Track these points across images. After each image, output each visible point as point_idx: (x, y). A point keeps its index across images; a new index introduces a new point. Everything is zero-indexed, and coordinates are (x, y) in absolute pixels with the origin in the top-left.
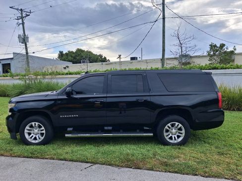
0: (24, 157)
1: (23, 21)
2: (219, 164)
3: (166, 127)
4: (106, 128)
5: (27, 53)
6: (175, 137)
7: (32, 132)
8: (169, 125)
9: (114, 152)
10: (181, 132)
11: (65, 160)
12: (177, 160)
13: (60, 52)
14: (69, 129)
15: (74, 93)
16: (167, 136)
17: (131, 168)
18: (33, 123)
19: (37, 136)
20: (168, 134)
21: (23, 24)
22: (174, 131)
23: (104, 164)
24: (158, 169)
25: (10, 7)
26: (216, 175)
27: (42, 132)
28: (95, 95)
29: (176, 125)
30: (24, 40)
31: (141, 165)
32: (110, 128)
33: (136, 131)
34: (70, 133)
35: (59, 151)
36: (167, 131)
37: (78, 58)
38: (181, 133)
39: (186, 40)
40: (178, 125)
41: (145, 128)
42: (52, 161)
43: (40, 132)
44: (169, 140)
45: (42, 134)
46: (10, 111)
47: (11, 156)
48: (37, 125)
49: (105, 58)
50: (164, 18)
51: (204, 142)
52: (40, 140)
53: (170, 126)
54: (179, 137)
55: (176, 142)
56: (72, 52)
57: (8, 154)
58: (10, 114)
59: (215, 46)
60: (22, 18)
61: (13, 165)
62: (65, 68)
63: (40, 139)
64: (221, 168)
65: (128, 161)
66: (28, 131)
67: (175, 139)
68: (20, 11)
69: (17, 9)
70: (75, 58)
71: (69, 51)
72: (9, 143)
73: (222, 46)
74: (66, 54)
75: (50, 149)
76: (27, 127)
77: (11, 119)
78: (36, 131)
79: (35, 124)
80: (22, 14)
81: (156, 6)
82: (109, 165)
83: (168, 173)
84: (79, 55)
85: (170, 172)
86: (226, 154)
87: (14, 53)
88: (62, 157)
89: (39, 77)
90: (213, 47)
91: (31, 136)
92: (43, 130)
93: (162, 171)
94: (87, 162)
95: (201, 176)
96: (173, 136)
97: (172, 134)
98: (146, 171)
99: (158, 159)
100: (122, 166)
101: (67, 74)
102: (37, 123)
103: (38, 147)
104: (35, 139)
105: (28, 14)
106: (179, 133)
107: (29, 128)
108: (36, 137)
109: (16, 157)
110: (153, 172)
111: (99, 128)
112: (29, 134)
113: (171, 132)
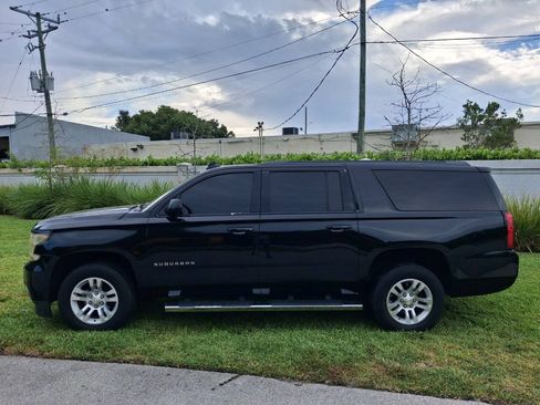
0: (73, 359)
1: (41, 41)
2: (515, 373)
3: (393, 290)
4: (256, 291)
5: (50, 114)
6: (410, 312)
7: (88, 300)
8: (399, 285)
9: (278, 346)
10: (424, 300)
11: (170, 364)
12: (422, 366)
13: (121, 113)
14: (172, 294)
15: (185, 211)
16: (393, 309)
17: (323, 382)
18: (91, 280)
19: (99, 310)
20: (395, 304)
21: (42, 47)
22: (408, 298)
23: (260, 374)
24: (384, 386)
25: (12, 8)
26: (515, 399)
27: (111, 300)
28: (233, 216)
29: (414, 286)
30: (43, 84)
31: (345, 376)
32: (266, 291)
33: (324, 298)
34: (174, 301)
35: (154, 344)
36: (394, 298)
37: (162, 127)
38: (425, 304)
39: (419, 95)
40: (418, 285)
41: (344, 291)
42: (140, 367)
43: (105, 300)
44: (397, 319)
45: (111, 306)
46: (35, 253)
47: (42, 355)
48: (99, 285)
49: (224, 128)
50: (363, 44)
51: (473, 322)
52: (107, 319)
53: (401, 287)
54: (418, 311)
55: (412, 322)
56: (150, 113)
57: (35, 351)
58: (37, 257)
59: (476, 107)
60: (39, 33)
61: (53, 379)
62: (135, 150)
63: (105, 315)
64: (522, 383)
65: (315, 368)
66: (79, 298)
67: (411, 317)
68: (35, 19)
69: (28, 14)
70: (155, 127)
71: (142, 112)
72: (31, 326)
73: (493, 107)
74: (136, 117)
75: (131, 339)
76: (77, 289)
77: (37, 269)
78: (97, 297)
79: (95, 281)
80: (39, 25)
81: (346, 15)
82: (272, 377)
83: (409, 395)
84: (165, 120)
85: (411, 392)
86: (525, 350)
87: (17, 115)
88: (162, 359)
89: (81, 170)
90: (471, 109)
91: (84, 309)
92: (113, 295)
93: (393, 390)
94: (221, 370)
95: (482, 400)
96: (407, 310)
97: (405, 306)
98: (359, 390)
99: (381, 363)
100: (302, 380)
101: (146, 164)
102: (99, 280)
103: (104, 335)
104: (95, 315)
105: (52, 24)
106: (420, 303)
107: (81, 292)
108: (96, 312)
109: (53, 358)
110: (376, 392)
111: (242, 292)
112: (81, 304)
113: (402, 301)
